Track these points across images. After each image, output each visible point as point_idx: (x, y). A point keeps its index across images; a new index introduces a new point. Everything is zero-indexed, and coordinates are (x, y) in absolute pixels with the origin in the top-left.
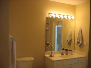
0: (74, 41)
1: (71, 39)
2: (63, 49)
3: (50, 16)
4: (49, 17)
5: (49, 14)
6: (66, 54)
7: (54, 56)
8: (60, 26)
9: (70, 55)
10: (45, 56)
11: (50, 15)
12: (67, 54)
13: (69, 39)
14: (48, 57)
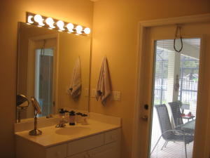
0: (87, 89)
1: (79, 85)
2: (62, 112)
3: (30, 22)
4: (27, 22)
5: (28, 14)
6: (71, 124)
7: (41, 132)
8: (49, 52)
9: (79, 125)
10: (17, 133)
11: (30, 17)
12: (73, 124)
13: (75, 86)
14: (27, 138)
